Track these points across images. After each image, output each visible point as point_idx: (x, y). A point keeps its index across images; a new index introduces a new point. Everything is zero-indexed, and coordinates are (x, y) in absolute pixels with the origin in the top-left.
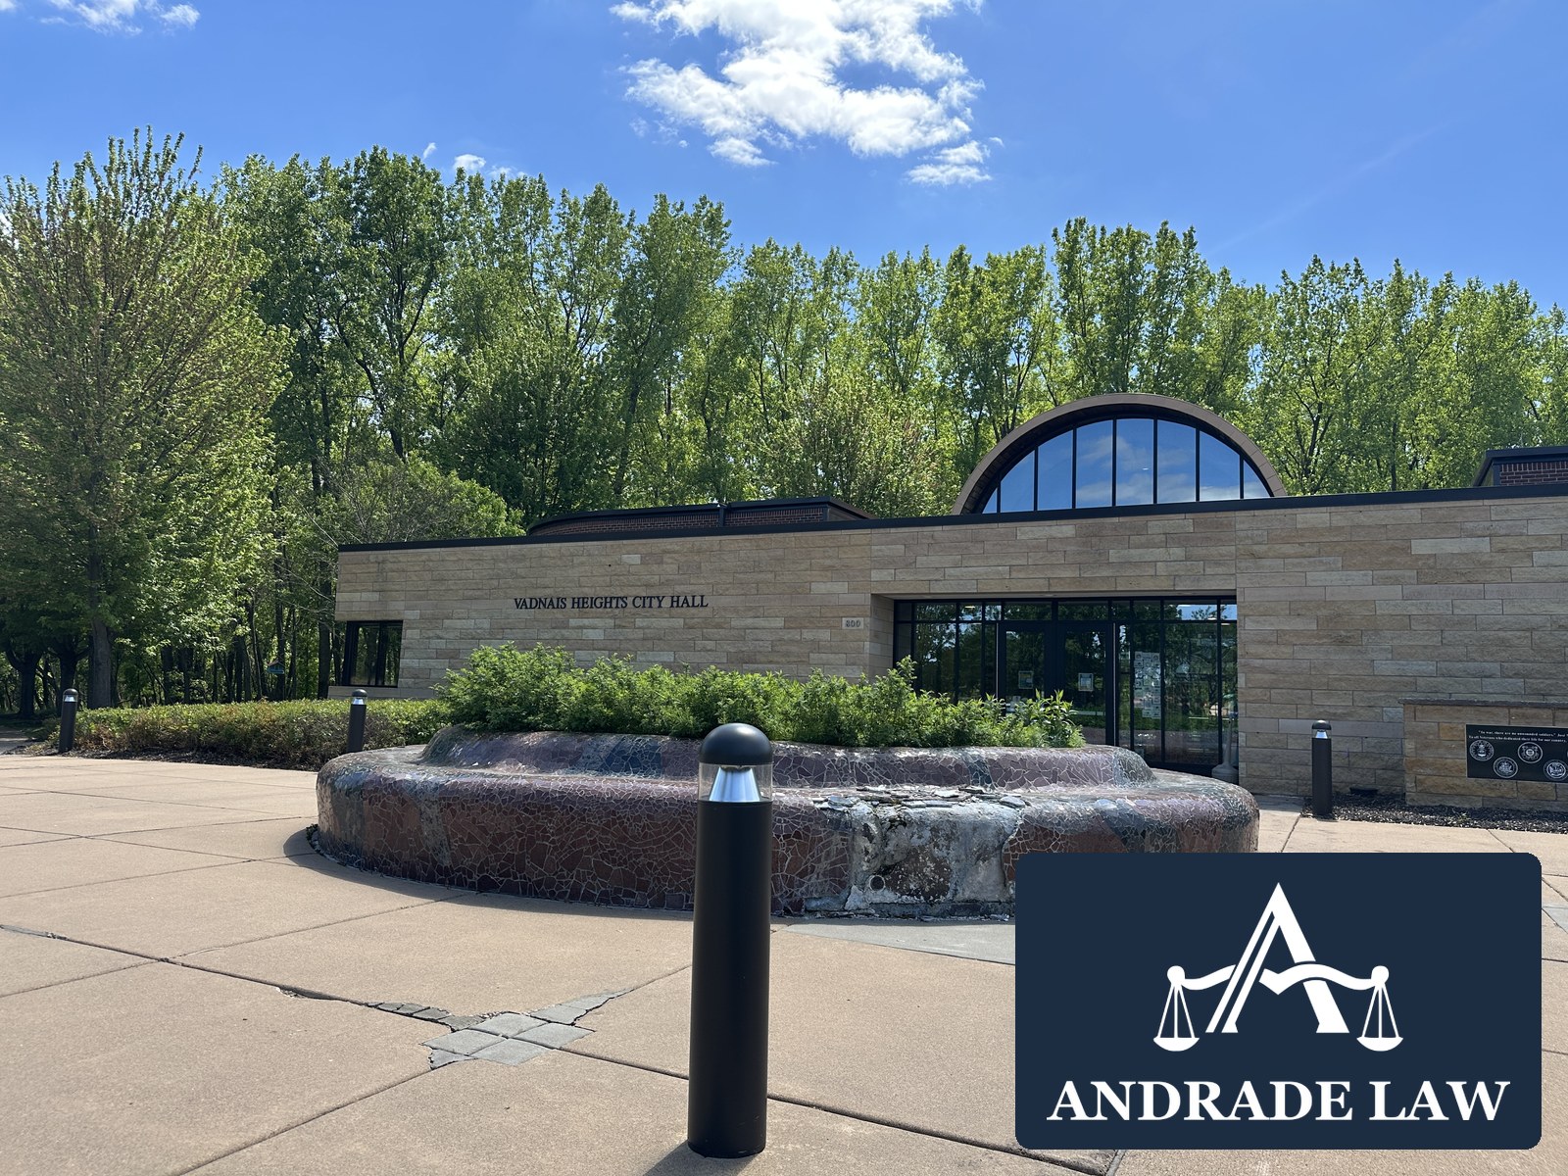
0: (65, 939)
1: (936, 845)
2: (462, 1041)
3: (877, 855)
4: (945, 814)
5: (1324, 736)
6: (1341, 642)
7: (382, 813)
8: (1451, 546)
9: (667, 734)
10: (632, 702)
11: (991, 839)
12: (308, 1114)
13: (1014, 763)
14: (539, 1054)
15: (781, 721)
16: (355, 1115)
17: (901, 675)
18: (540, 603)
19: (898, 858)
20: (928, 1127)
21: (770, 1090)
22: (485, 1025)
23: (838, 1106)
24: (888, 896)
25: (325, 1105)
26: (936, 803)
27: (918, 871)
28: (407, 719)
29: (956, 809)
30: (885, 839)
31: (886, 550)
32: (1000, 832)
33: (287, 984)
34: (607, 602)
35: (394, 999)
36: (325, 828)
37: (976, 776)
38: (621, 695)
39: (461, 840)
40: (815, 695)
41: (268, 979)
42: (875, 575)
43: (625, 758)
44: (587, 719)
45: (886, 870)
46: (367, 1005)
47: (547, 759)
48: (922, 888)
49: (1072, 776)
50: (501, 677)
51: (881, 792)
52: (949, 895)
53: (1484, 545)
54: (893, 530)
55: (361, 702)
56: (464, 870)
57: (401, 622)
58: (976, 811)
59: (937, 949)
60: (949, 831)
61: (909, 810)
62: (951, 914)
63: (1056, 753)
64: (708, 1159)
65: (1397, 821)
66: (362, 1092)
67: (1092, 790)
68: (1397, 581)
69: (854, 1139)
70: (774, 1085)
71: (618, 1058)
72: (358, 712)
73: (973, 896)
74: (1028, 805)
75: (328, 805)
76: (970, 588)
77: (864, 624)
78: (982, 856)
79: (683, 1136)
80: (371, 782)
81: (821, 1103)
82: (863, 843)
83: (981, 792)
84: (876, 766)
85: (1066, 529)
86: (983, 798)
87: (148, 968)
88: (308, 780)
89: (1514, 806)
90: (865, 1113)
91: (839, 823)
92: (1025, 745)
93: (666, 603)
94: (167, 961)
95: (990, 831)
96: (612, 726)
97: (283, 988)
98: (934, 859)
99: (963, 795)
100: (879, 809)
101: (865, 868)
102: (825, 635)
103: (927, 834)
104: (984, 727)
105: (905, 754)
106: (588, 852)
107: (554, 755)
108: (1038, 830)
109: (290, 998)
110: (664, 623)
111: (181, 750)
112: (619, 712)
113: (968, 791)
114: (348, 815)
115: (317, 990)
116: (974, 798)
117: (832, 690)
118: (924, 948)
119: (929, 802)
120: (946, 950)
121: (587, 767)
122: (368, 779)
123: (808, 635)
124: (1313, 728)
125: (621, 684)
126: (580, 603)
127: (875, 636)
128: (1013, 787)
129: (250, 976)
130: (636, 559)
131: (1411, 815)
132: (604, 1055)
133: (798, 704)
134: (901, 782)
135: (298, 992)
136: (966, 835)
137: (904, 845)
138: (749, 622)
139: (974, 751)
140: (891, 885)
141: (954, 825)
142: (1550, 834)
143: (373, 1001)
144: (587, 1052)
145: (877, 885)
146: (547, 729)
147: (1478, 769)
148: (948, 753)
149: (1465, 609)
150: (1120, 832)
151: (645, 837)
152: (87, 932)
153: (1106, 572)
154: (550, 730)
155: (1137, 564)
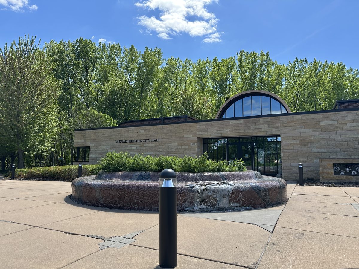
0: (14, 222)
1: (214, 195)
2: (107, 243)
3: (200, 197)
4: (216, 187)
5: (301, 167)
6: (304, 145)
7: (87, 191)
8: (329, 123)
9: (152, 171)
10: (143, 164)
11: (226, 193)
12: (72, 261)
13: (231, 175)
14: (125, 246)
15: (178, 167)
16: (82, 261)
17: (205, 156)
18: (121, 141)
19: (205, 198)
20: (214, 259)
21: (178, 252)
22: (112, 239)
23: (193, 255)
24: (203, 206)
25: (76, 259)
26: (214, 185)
27: (210, 201)
28: (92, 169)
29: (218, 186)
30: (202, 194)
31: (201, 127)
32: (228, 191)
33: (66, 231)
34: (137, 141)
35: (91, 234)
36: (73, 195)
37: (223, 179)
38: (141, 162)
39: (105, 197)
40: (185, 161)
41: (62, 230)
42: (198, 133)
43: (142, 177)
44: (133, 168)
45: (203, 201)
46: (84, 236)
47: (124, 178)
48: (211, 204)
49: (244, 178)
50: (113, 159)
51: (201, 183)
52: (217, 206)
53: (336, 122)
54: (202, 123)
55: (81, 166)
56: (106, 203)
57: (90, 147)
58: (223, 187)
59: (215, 218)
60: (217, 191)
61: (208, 187)
62: (218, 210)
63: (241, 173)
65: (318, 186)
66: (84, 256)
67: (249, 181)
68: (317, 131)
69: (197, 263)
70: (179, 251)
71: (143, 246)
72: (80, 168)
73: (223, 206)
74: (235, 185)
75: (74, 190)
76: (220, 135)
77: (196, 144)
78: (224, 197)
79: (158, 264)
80: (84, 184)
81: (189, 255)
82: (197, 195)
83: (224, 182)
84: (200, 177)
85: (241, 121)
86: (224, 184)
87: (33, 229)
88: (69, 184)
89: (344, 181)
90: (200, 257)
91: (191, 190)
92: (233, 171)
93: (150, 141)
94: (38, 227)
96: (139, 170)
98: (213, 198)
99: (220, 183)
100: (201, 187)
101: (198, 200)
103: (212, 192)
104: (224, 167)
105: (206, 174)
106: (134, 199)
107: (126, 177)
108: (237, 191)
109: (67, 235)
110: (150, 145)
111: (39, 178)
112: (141, 166)
113: (221, 182)
114: (79, 192)
115: (73, 233)
116: (222, 184)
117: (189, 160)
118: (212, 218)
119: (212, 185)
120: (217, 219)
121: (134, 179)
123: (183, 147)
124: (299, 165)
125: (141, 160)
126: (131, 141)
127: (199, 147)
128: (231, 181)
129: (57, 230)
130: (143, 131)
131: (321, 184)
132: (139, 245)
133: (182, 163)
134: (206, 180)
135: (69, 233)
136: (221, 192)
137: (207, 195)
138: (170, 144)
139: (222, 173)
140: (204, 204)
141: (218, 190)
142: (353, 187)
143: (86, 235)
144: (136, 244)
145: (201, 204)
147: (336, 173)
148: (216, 174)
149: (332, 137)
150: (256, 190)
151: (147, 195)
152: (19, 221)
153: (251, 131)
154: (125, 171)
155: (257, 129)
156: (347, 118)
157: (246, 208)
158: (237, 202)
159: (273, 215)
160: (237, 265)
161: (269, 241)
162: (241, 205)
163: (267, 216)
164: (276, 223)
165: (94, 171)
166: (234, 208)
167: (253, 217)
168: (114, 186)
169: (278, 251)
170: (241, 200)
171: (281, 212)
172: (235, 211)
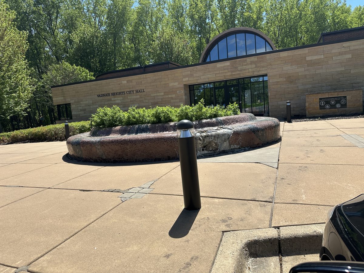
0: (23, 187)
1: (215, 140)
2: (125, 195)
3: (202, 144)
4: (216, 133)
5: (289, 104)
6: (291, 82)
7: (86, 149)
8: (315, 57)
9: (149, 123)
10: (140, 117)
11: (226, 137)
12: (100, 215)
13: (229, 120)
14: (145, 195)
16: (111, 214)
17: (201, 103)
18: (103, 95)
19: (207, 144)
20: (233, 198)
21: (201, 195)
22: (130, 191)
23: (213, 196)
24: (206, 152)
25: (103, 213)
26: (214, 131)
27: (212, 146)
28: (78, 126)
29: (218, 132)
30: (204, 140)
31: (186, 73)
32: (228, 135)
33: (81, 189)
34: (120, 93)
35: (106, 189)
37: (221, 124)
38: (137, 116)
39: (107, 152)
40: (182, 110)
41: (76, 189)
42: (184, 80)
43: (141, 130)
44: (130, 122)
45: (205, 147)
46: (101, 191)
47: (122, 132)
48: (213, 149)
49: (240, 121)
51: (201, 130)
52: (219, 150)
53: (322, 56)
54: (187, 68)
55: (67, 124)
56: (109, 159)
57: (70, 103)
58: (223, 131)
59: (219, 162)
60: (218, 136)
61: (208, 133)
62: (220, 154)
63: (236, 116)
64: (191, 211)
65: (305, 121)
66: (110, 209)
67: (246, 123)
68: (303, 67)
69: (219, 202)
71: (162, 193)
72: (67, 126)
73: (224, 149)
74: (234, 128)
76: (207, 81)
77: (183, 92)
78: (225, 141)
79: (183, 207)
80: (82, 142)
81: (209, 196)
82: (199, 142)
84: (199, 124)
85: (227, 63)
86: (224, 128)
87: (46, 190)
88: (65, 143)
89: (329, 115)
90: (219, 197)
92: (229, 115)
93: (135, 92)
94: (50, 188)
95: (226, 135)
96: (135, 123)
97: (80, 190)
98: (215, 143)
99: (219, 128)
100: (201, 134)
101: (200, 147)
102: (174, 96)
103: (213, 138)
104: (220, 113)
105: (204, 121)
106: (138, 151)
107: (124, 131)
108: (236, 134)
109: (82, 192)
110: (135, 97)
111: (25, 140)
112: (137, 119)
113: (220, 127)
114: (77, 150)
115: (88, 189)
116: (221, 129)
118: (217, 162)
119: (212, 131)
120: (222, 162)
121: (132, 133)
122: (81, 141)
123: (170, 96)
124: (287, 103)
125: (136, 113)
126: (113, 94)
127: (185, 94)
128: (228, 125)
130: (125, 82)
131: (308, 119)
132: (159, 193)
133: (179, 113)
134: (204, 127)
135: (84, 191)
136: (221, 137)
137: (208, 141)
138: (155, 94)
139: (219, 118)
140: (206, 150)
142: (338, 120)
143: (102, 190)
144: (155, 193)
145: (203, 150)
146: (120, 125)
148: (214, 119)
149: (318, 72)
150: (253, 131)
151: (150, 146)
152: (27, 185)
153: (238, 73)
154: (121, 125)
155: (245, 70)
156: (333, 51)
157: (245, 149)
158: (237, 145)
159: (273, 152)
160: (256, 201)
161: (277, 176)
162: (240, 147)
163: (268, 155)
164: (279, 160)
165: (82, 128)
166: (234, 150)
167: (255, 157)
168: (115, 141)
169: (288, 184)
170: (241, 142)
171: (279, 149)
172: (235, 153)
